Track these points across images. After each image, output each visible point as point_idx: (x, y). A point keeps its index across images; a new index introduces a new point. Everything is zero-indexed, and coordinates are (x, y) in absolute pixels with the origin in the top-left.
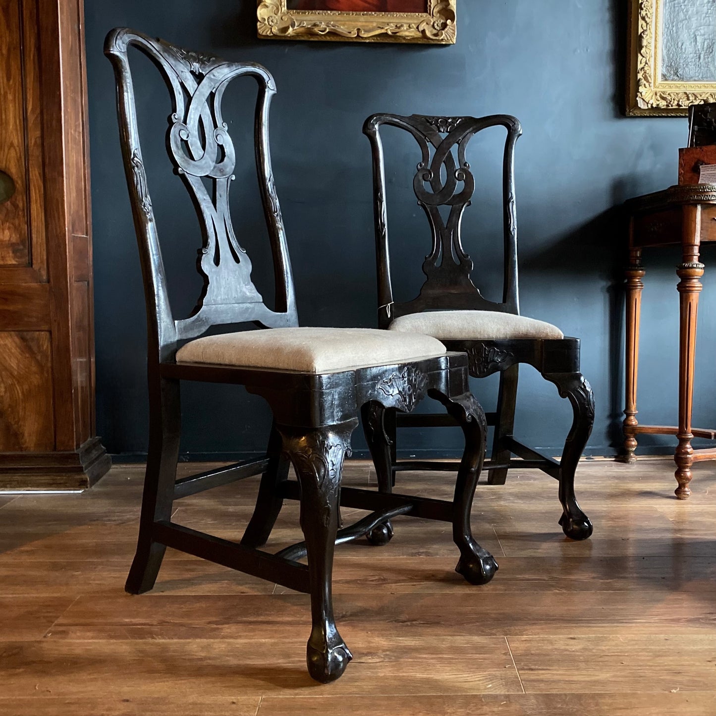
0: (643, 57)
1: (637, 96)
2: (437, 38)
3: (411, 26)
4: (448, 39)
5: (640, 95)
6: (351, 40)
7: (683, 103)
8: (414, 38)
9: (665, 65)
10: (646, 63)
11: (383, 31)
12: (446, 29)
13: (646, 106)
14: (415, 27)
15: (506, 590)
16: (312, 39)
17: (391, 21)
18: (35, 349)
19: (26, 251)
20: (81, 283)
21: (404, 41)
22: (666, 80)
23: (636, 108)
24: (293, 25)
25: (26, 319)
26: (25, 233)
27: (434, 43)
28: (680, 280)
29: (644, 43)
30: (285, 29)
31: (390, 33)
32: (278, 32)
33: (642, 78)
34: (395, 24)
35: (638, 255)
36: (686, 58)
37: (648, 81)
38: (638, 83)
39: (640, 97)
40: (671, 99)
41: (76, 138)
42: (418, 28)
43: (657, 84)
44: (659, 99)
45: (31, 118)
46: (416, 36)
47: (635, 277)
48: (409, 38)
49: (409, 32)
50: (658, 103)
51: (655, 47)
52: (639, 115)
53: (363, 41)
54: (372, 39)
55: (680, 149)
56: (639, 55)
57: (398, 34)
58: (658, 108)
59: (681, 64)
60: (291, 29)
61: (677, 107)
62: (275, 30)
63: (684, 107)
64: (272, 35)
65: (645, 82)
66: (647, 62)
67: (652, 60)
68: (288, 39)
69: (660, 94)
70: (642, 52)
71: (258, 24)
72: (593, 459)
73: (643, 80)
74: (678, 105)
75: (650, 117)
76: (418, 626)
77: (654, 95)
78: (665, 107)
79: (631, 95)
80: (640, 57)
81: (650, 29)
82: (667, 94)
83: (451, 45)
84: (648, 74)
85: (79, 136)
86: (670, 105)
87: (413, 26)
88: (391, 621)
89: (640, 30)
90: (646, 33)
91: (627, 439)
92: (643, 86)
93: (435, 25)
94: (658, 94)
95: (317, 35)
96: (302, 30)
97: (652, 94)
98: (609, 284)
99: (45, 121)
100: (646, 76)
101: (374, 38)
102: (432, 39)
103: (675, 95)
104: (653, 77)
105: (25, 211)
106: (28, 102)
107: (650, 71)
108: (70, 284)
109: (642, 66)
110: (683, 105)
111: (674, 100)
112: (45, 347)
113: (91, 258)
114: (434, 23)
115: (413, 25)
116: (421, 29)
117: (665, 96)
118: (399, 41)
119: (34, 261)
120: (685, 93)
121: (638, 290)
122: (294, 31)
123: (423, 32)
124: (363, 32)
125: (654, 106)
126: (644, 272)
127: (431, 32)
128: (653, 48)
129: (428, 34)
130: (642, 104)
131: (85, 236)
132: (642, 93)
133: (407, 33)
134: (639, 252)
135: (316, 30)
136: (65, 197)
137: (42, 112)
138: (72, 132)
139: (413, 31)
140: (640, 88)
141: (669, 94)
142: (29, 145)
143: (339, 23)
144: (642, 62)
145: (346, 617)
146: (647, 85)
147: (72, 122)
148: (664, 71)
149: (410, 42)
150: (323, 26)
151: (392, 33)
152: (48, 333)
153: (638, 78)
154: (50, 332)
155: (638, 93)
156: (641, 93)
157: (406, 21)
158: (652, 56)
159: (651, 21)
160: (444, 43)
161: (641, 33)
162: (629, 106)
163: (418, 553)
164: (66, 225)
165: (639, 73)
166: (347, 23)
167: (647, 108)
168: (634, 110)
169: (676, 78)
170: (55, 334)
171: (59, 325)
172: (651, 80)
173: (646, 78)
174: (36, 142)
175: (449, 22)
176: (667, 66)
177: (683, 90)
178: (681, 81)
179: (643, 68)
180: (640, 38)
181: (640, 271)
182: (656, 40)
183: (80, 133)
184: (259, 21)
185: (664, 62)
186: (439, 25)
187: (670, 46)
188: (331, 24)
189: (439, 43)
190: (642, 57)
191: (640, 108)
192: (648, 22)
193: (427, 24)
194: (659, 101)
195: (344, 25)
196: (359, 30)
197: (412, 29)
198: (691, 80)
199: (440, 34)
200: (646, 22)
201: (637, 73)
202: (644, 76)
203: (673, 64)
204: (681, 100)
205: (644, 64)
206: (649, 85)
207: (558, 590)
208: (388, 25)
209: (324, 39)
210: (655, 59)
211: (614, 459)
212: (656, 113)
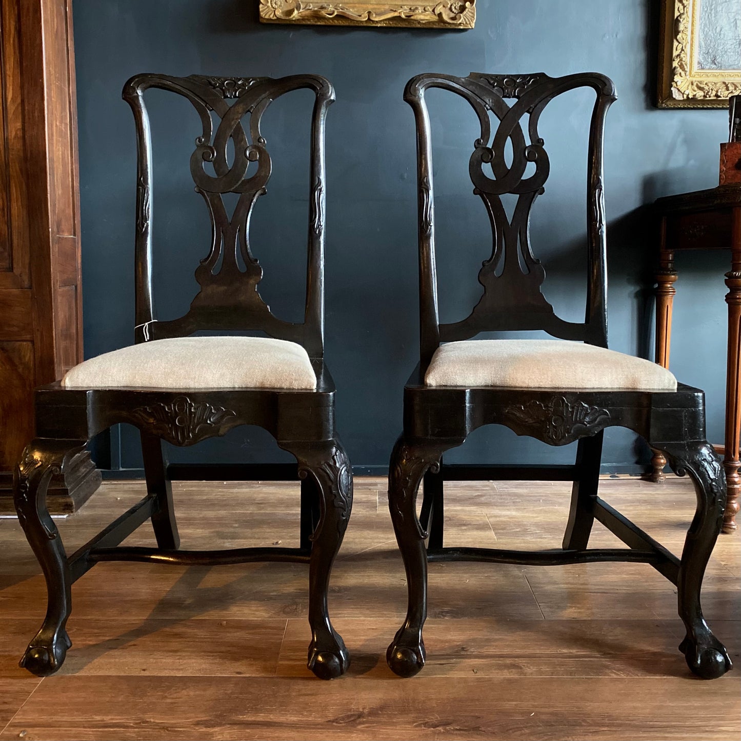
0: (680, 43)
1: (671, 86)
2: (455, 22)
3: (426, 9)
4: (466, 23)
5: (675, 84)
6: (362, 25)
7: (722, 93)
8: (429, 23)
9: (702, 52)
10: (682, 50)
11: (396, 14)
12: (465, 13)
13: (682, 97)
14: (431, 10)
15: (552, 674)
16: (319, 23)
17: (405, 4)
18: (16, 361)
19: (6, 254)
20: (67, 288)
21: (419, 26)
22: (703, 69)
23: (668, 100)
24: (298, 8)
25: (6, 329)
26: (5, 234)
27: (451, 27)
28: (728, 291)
29: (681, 27)
30: (290, 12)
31: (403, 16)
32: (282, 16)
33: (677, 66)
34: (410, 7)
35: (671, 259)
36: (725, 45)
37: (684, 70)
38: (673, 72)
39: (675, 87)
40: (709, 89)
41: (62, 130)
42: (433, 11)
43: (693, 73)
44: (696, 89)
45: (11, 108)
46: (432, 20)
47: (666, 282)
48: (424, 22)
49: (425, 15)
50: (695, 93)
51: (692, 33)
52: (672, 107)
53: (374, 25)
54: (384, 23)
55: (721, 144)
56: (675, 41)
57: (412, 18)
58: (694, 99)
59: (719, 51)
60: (296, 12)
61: (715, 98)
62: (279, 13)
63: (723, 98)
64: (275, 18)
65: (681, 71)
66: (684, 48)
67: (688, 46)
68: (293, 22)
69: (697, 84)
70: (678, 37)
71: (261, 6)
72: (618, 477)
73: (679, 68)
74: (717, 96)
75: (684, 109)
76: (453, 734)
77: (690, 85)
78: (702, 98)
79: (664, 85)
80: (675, 43)
81: (687, 12)
82: (704, 84)
83: (470, 30)
84: (684, 62)
85: (66, 128)
86: (708, 96)
87: (428, 9)
88: (419, 725)
89: (677, 14)
90: (683, 16)
91: (655, 456)
92: (678, 75)
93: (453, 7)
94: (695, 84)
95: (324, 18)
96: (308, 12)
97: (688, 84)
98: (638, 289)
99: (26, 112)
100: (682, 64)
101: (385, 22)
102: (449, 23)
103: (713, 85)
104: (688, 65)
105: (6, 209)
106: (7, 91)
107: (686, 58)
108: (55, 290)
109: (678, 52)
110: (721, 96)
111: (712, 90)
112: (27, 359)
113: (79, 261)
114: (451, 6)
115: (428, 7)
116: (437, 12)
117: (702, 86)
118: (414, 26)
119: (15, 266)
120: (724, 83)
121: (669, 297)
122: (300, 14)
123: (440, 15)
124: (374, 16)
125: (690, 96)
126: (677, 277)
127: (448, 15)
128: (689, 33)
129: (445, 17)
130: (677, 94)
131: (72, 236)
132: (678, 83)
133: (422, 17)
134: (671, 255)
135: (323, 13)
136: (49, 195)
137: (23, 101)
138: (58, 124)
139: (428, 14)
140: (675, 77)
141: (706, 84)
142: (9, 137)
143: (348, 5)
144: (678, 48)
145: (363, 717)
146: (683, 73)
147: (58, 114)
148: (701, 58)
149: (425, 26)
150: (331, 8)
151: (406, 16)
152: (30, 344)
153: (674, 66)
154: (32, 342)
155: (673, 83)
156: (676, 83)
157: (420, 3)
158: (688, 42)
159: (689, 4)
160: (462, 27)
161: (678, 17)
162: (662, 97)
163: (442, 612)
164: (50, 226)
165: (674, 60)
166: (357, 5)
167: (682, 99)
168: (667, 101)
169: (714, 66)
170: (38, 343)
171: (42, 335)
172: (687, 69)
173: (682, 66)
174: (16, 134)
175: (468, 4)
176: (704, 53)
177: (721, 79)
178: (719, 69)
179: (679, 55)
180: (677, 22)
181: (673, 276)
182: (693, 25)
183: (67, 124)
184: (261, 3)
185: (700, 48)
186: (457, 7)
187: (708, 31)
188: (339, 7)
189: (457, 27)
190: (678, 43)
191: (675, 99)
192: (685, 5)
193: (444, 6)
194: (695, 91)
195: (353, 8)
196: (369, 13)
197: (427, 12)
198: (730, 68)
199: (457, 17)
200: (683, 4)
201: (671, 60)
202: (679, 64)
203: (710, 51)
204: (719, 91)
205: (680, 50)
206: (685, 74)
207: (615, 673)
208: (401, 7)
209: (331, 23)
210: (692, 45)
211: (640, 477)
212: (692, 104)
